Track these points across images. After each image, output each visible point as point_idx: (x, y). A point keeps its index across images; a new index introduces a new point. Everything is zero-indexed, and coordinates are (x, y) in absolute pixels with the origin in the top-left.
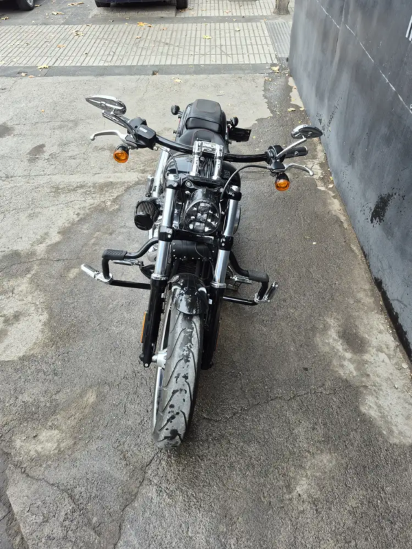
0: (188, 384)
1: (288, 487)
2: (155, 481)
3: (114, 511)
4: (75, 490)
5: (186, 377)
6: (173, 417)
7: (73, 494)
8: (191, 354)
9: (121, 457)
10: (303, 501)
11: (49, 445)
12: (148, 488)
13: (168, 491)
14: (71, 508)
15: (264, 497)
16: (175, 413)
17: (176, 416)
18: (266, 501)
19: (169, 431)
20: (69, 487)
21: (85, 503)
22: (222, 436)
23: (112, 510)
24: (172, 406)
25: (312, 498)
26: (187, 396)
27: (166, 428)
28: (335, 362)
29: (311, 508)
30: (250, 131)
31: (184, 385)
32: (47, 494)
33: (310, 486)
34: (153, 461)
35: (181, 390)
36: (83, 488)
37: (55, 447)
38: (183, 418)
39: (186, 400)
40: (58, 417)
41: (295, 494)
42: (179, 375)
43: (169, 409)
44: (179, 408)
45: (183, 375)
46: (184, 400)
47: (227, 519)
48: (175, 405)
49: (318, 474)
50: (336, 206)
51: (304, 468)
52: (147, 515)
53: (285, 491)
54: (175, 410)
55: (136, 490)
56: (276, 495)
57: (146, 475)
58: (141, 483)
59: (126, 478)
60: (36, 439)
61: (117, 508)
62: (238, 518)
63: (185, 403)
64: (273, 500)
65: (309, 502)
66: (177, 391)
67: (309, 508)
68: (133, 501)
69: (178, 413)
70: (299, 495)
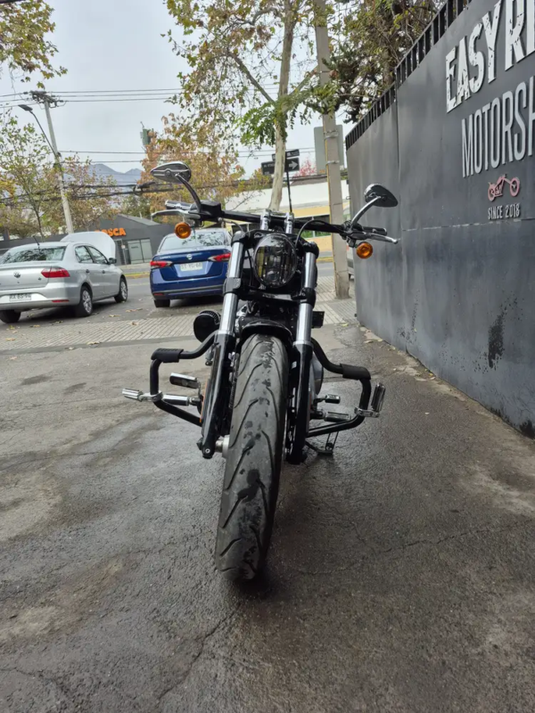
0: (272, 393)
1: (471, 638)
2: (222, 654)
3: (143, 700)
4: (71, 678)
5: (267, 384)
6: (250, 445)
7: (66, 683)
8: (272, 361)
9: (161, 628)
10: (506, 654)
11: (34, 626)
12: (208, 662)
13: (246, 664)
14: (59, 702)
15: (430, 656)
16: (254, 435)
17: (257, 442)
18: (435, 660)
19: (245, 474)
20: (61, 674)
21: (87, 694)
22: (337, 590)
23: (138, 699)
24: (250, 424)
25: (521, 648)
26: (271, 409)
27: (240, 469)
28: (496, 501)
29: (525, 662)
30: (323, 313)
31: (265, 393)
32: (18, 687)
33: (510, 634)
34: (218, 630)
35: (262, 399)
36: (87, 674)
37: (44, 627)
38: (267, 446)
39: (269, 414)
40: (58, 591)
41: (486, 646)
42: (257, 380)
43: (244, 431)
44: (260, 426)
45: (262, 380)
46: (267, 415)
47: (366, 690)
48: (254, 421)
49: (520, 618)
50: (445, 389)
51: (493, 613)
52: (207, 698)
53: (467, 644)
54: (255, 430)
55: (185, 669)
56: (451, 650)
57: (205, 647)
58: (196, 658)
59: (167, 654)
60: (14, 620)
61: (149, 694)
62: (387, 689)
63: (269, 419)
64: (449, 658)
65: (518, 654)
66: (256, 401)
67: (520, 661)
68: (180, 682)
69: (258, 436)
70: (496, 647)
